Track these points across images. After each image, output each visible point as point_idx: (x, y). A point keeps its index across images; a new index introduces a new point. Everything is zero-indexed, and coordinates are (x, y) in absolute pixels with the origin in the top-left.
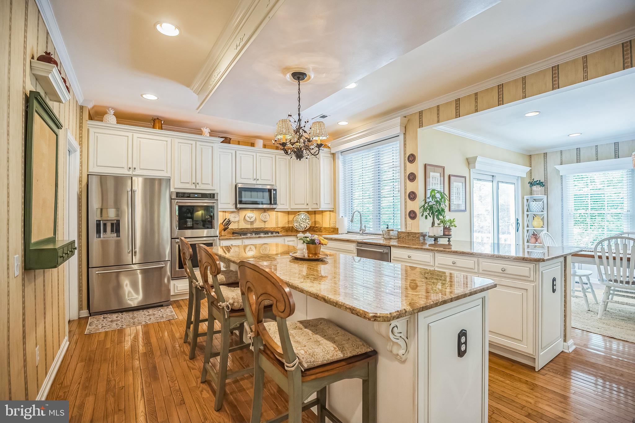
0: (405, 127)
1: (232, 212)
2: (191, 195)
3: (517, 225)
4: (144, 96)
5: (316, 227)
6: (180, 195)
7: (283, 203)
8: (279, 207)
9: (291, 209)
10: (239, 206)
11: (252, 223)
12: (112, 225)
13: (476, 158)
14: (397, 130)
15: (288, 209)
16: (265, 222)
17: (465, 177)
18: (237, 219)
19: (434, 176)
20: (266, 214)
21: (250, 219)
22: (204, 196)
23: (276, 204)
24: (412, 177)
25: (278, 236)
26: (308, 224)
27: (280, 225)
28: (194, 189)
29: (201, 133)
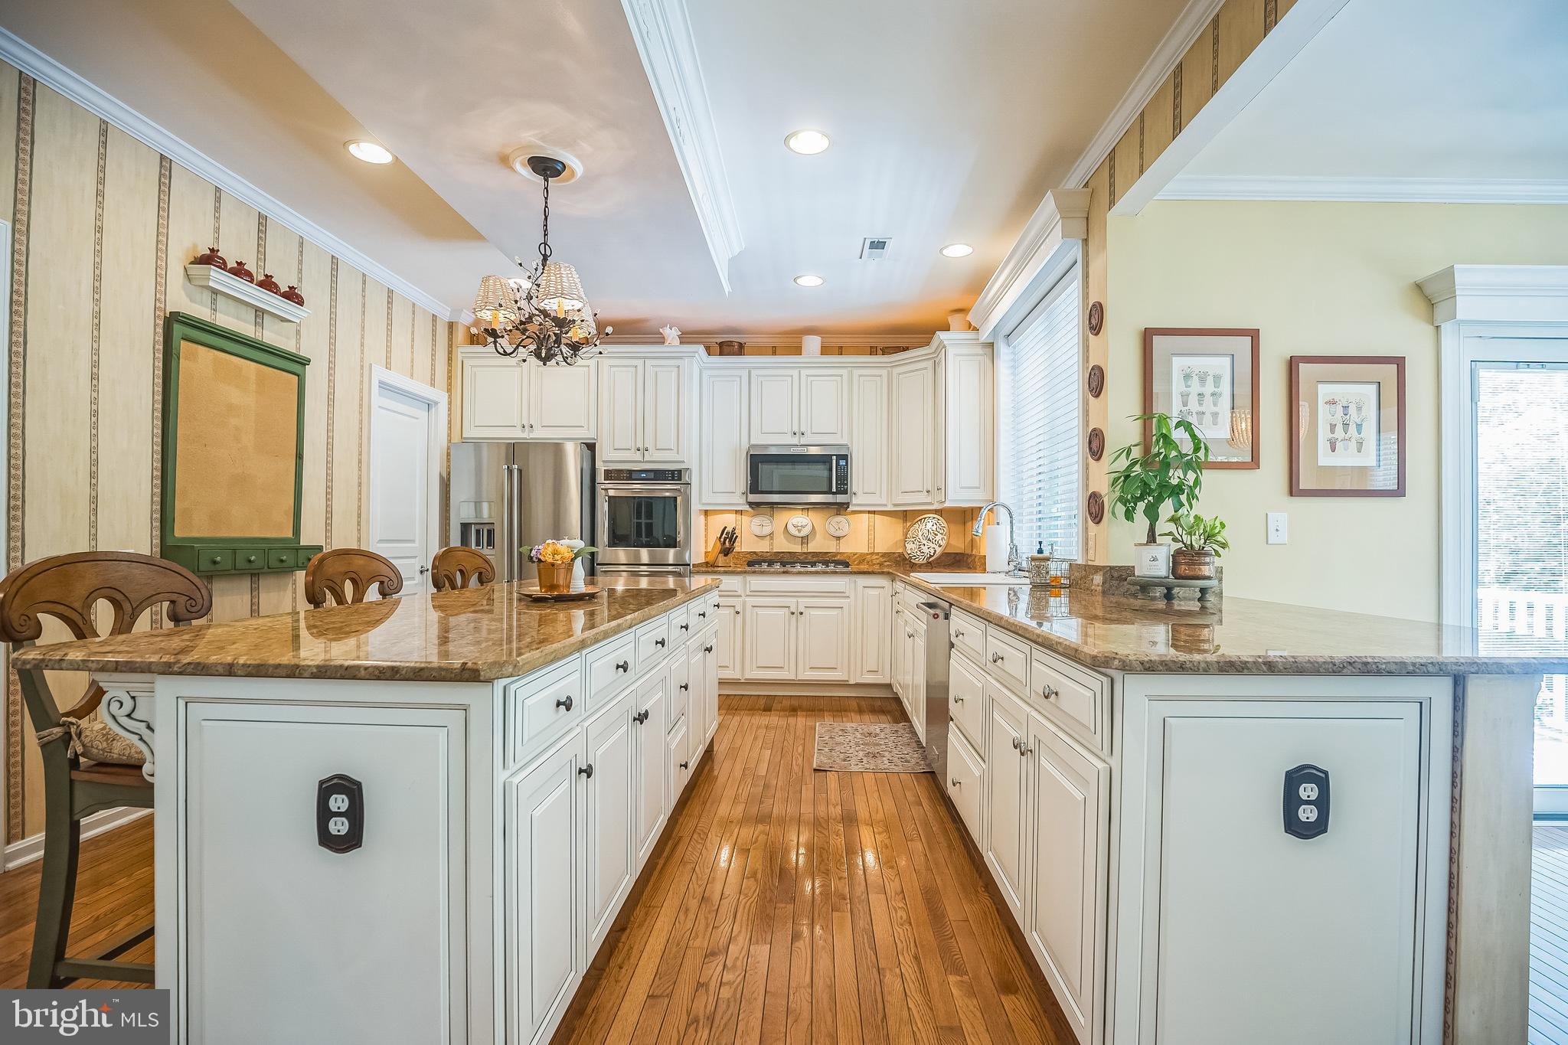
0: (1087, 218)
6: (612, 475)
7: (869, 490)
8: (858, 501)
9: (895, 505)
10: (753, 498)
11: (805, 540)
12: (489, 532)
13: (1449, 274)
15: (886, 505)
16: (838, 538)
17: (1399, 362)
18: (766, 530)
19: (1198, 367)
20: (835, 518)
21: (799, 531)
22: (659, 475)
23: (843, 490)
25: (835, 573)
26: (940, 546)
27: (880, 548)
28: (640, 462)
29: (661, 340)
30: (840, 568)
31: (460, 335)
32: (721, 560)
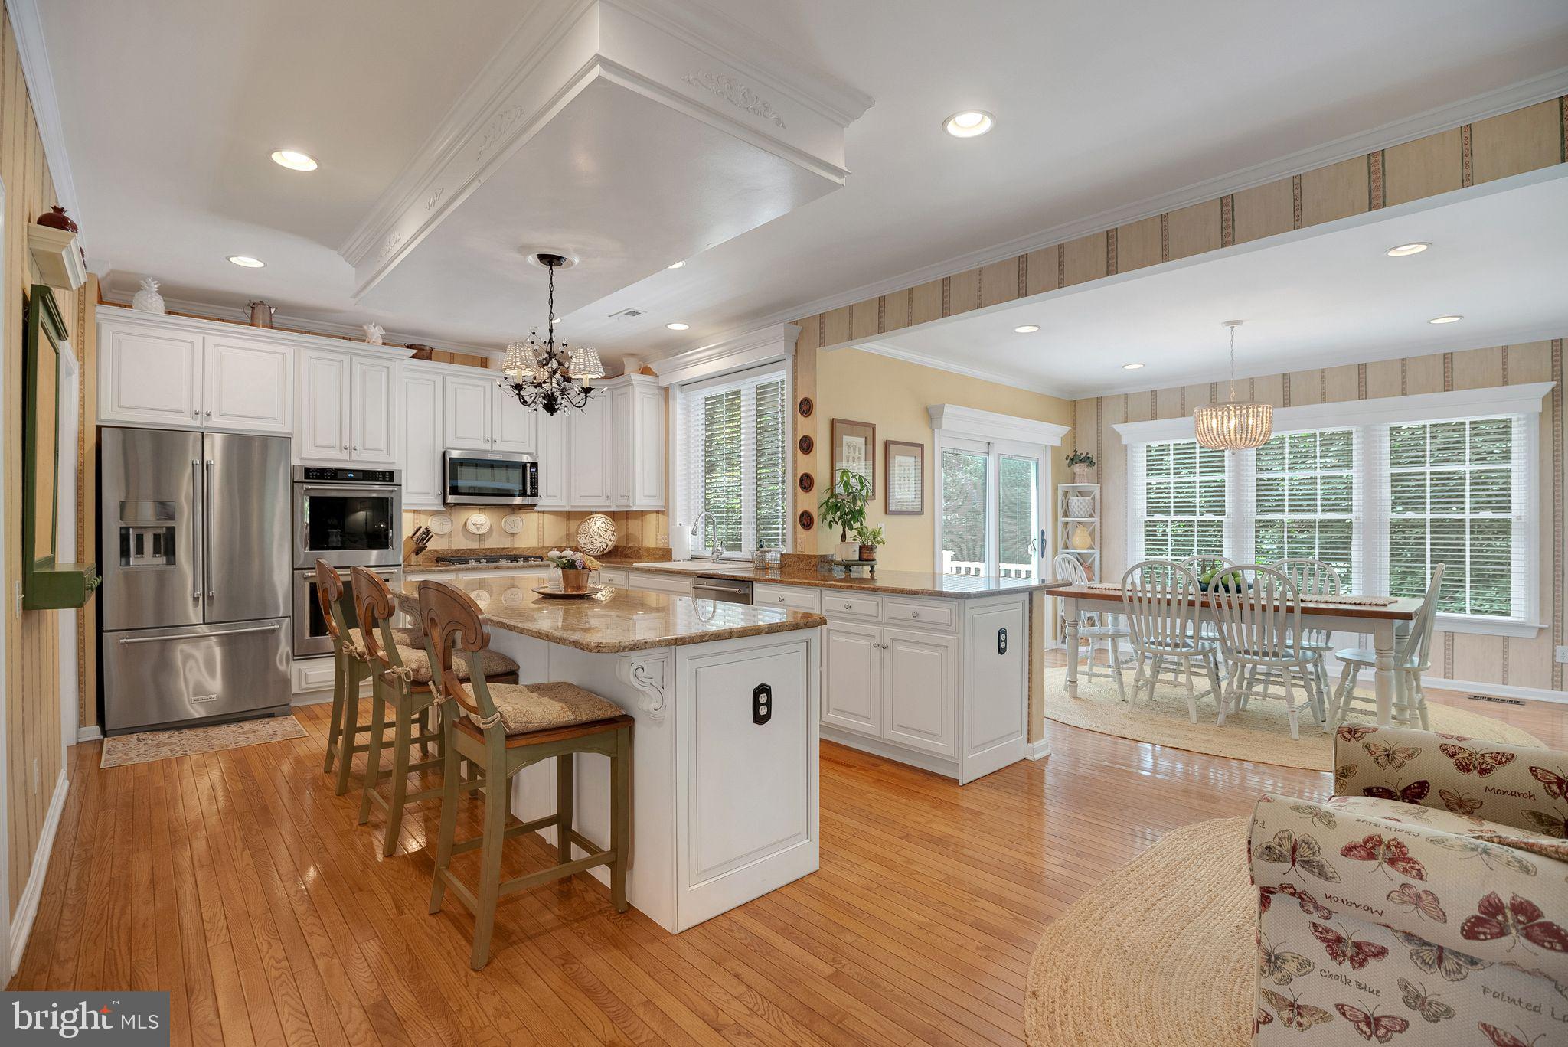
0: (796, 343)
1: (436, 513)
2: (340, 474)
3: (1042, 543)
4: (232, 259)
5: (630, 547)
6: (314, 474)
7: (552, 492)
8: (544, 502)
10: (451, 499)
11: (482, 537)
12: (157, 537)
13: (942, 407)
14: (778, 349)
15: (564, 507)
16: (513, 535)
17: (922, 446)
18: (447, 529)
19: (853, 443)
20: (514, 517)
21: (478, 529)
22: (369, 476)
23: (535, 495)
24: (806, 445)
25: (539, 566)
26: (611, 541)
27: (547, 543)
28: (347, 461)
30: (538, 562)
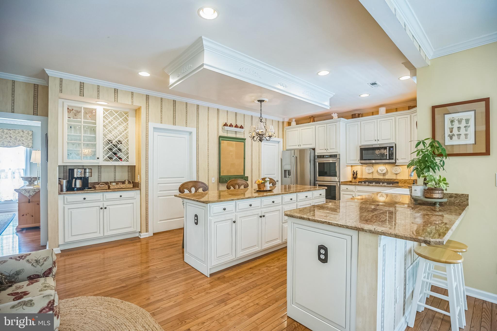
6: (320, 157)
10: (362, 161)
11: (384, 174)
16: (396, 174)
18: (371, 171)
20: (396, 167)
21: (382, 171)
22: (331, 156)
23: (392, 158)
28: (326, 153)
29: (332, 118)
31: (285, 124)
32: (353, 180)
